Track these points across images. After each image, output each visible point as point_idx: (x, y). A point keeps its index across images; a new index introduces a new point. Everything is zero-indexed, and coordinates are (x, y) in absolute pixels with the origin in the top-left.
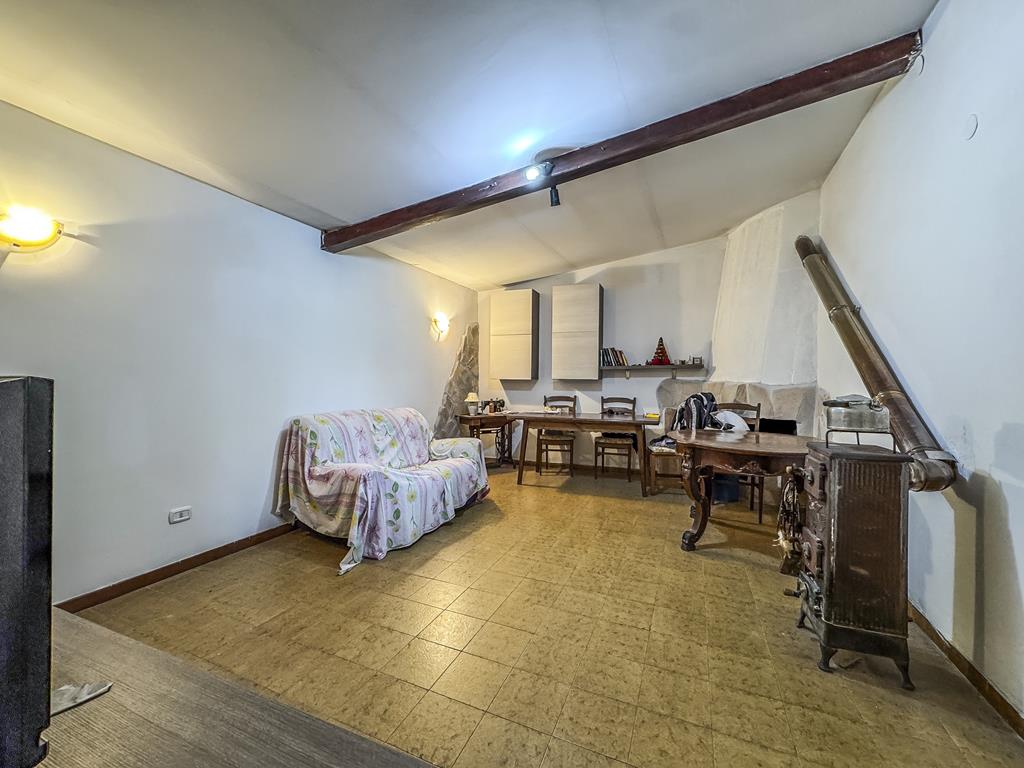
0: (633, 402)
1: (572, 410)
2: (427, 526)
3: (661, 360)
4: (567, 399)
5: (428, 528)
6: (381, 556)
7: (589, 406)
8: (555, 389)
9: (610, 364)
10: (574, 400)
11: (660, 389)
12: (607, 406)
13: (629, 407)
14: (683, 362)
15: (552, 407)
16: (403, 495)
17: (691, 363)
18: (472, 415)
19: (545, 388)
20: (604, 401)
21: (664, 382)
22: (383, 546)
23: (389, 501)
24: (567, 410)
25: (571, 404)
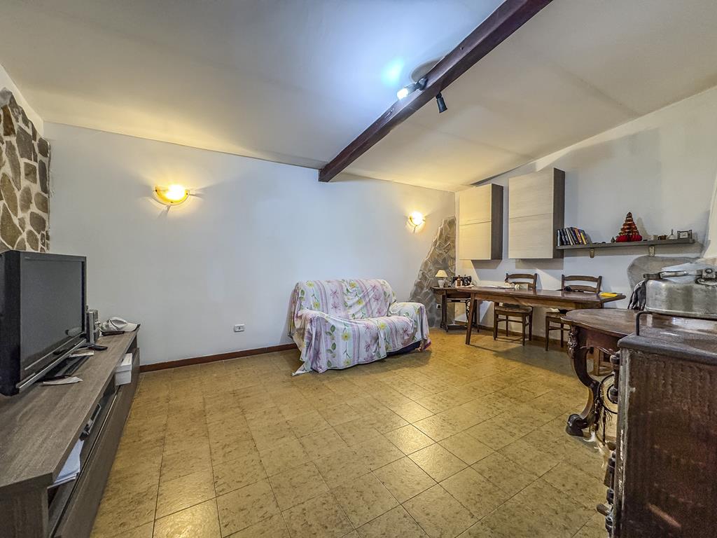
0: (599, 280)
1: (533, 287)
2: (360, 358)
3: (630, 236)
4: (528, 276)
5: (361, 360)
6: (321, 371)
7: (549, 283)
8: (517, 267)
9: (568, 243)
10: (535, 277)
11: (632, 267)
12: (567, 284)
13: (594, 285)
14: (663, 238)
15: (511, 283)
16: (338, 335)
17: (672, 238)
18: (441, 287)
19: (508, 267)
20: (564, 279)
21: (637, 259)
22: (323, 365)
23: (329, 337)
24: (526, 286)
25: (531, 281)
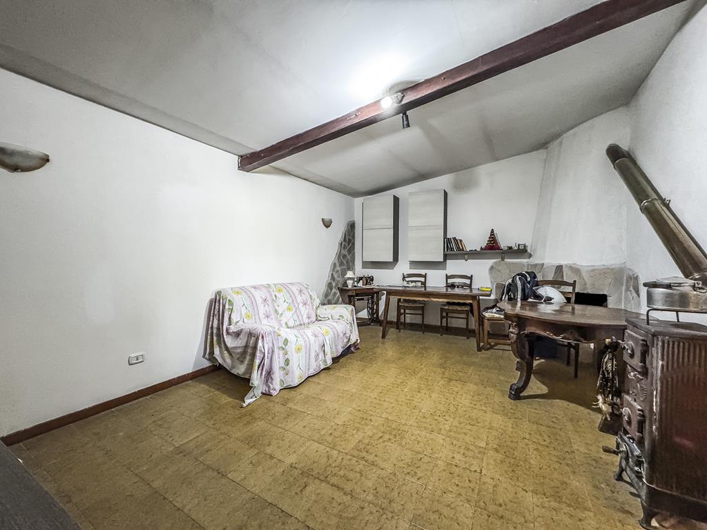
0: (471, 278)
1: (424, 284)
2: (310, 370)
3: (492, 247)
4: (420, 275)
5: (312, 372)
6: (274, 393)
7: (436, 281)
8: (410, 268)
9: (452, 249)
10: (425, 276)
11: (492, 268)
12: (450, 281)
13: (468, 281)
14: (510, 248)
15: (408, 282)
16: (291, 348)
17: (516, 248)
18: (350, 287)
19: (403, 268)
20: (448, 277)
21: (495, 263)
22: (276, 386)
23: (281, 352)
24: (419, 284)
25: (423, 279)
